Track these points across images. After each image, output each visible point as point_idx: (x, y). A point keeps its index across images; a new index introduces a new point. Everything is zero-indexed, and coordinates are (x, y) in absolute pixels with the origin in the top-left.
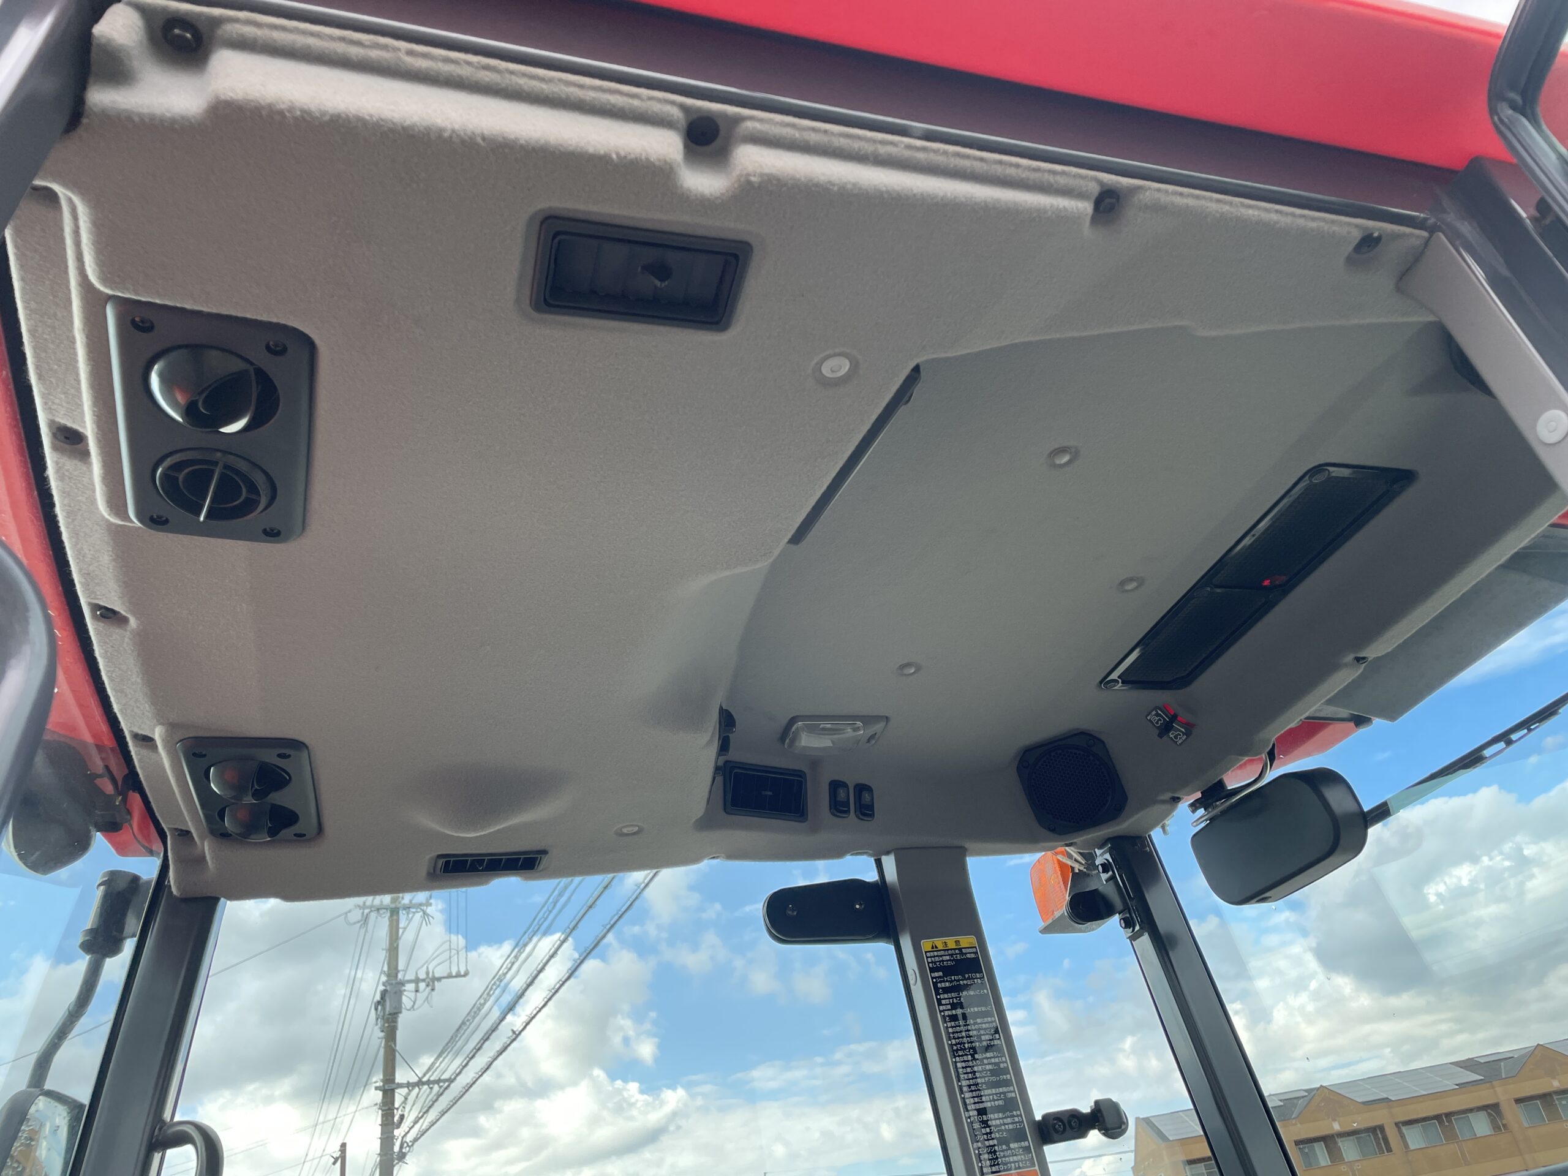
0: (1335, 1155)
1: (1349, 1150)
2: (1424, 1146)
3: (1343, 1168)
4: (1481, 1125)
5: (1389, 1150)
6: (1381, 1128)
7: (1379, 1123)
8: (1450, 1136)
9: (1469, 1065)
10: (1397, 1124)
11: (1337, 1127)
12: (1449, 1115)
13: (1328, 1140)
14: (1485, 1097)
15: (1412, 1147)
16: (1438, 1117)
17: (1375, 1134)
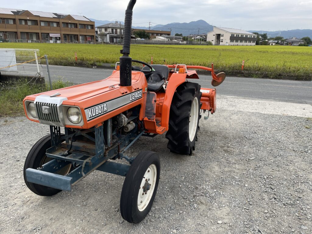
0: (26, 23)
1: (29, 23)
2: (44, 25)
3: (27, 26)
4: (55, 25)
5: (37, 25)
6: (37, 21)
7: (36, 20)
8: (49, 25)
9: (56, 14)
10: (40, 21)
11: (28, 18)
12: (50, 22)
13: (26, 21)
14: (58, 21)
15: (42, 25)
16: (48, 22)
17: (35, 22)
